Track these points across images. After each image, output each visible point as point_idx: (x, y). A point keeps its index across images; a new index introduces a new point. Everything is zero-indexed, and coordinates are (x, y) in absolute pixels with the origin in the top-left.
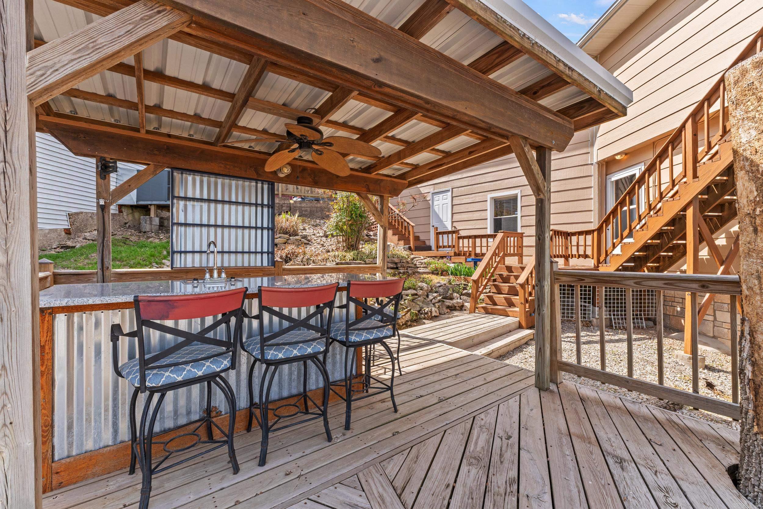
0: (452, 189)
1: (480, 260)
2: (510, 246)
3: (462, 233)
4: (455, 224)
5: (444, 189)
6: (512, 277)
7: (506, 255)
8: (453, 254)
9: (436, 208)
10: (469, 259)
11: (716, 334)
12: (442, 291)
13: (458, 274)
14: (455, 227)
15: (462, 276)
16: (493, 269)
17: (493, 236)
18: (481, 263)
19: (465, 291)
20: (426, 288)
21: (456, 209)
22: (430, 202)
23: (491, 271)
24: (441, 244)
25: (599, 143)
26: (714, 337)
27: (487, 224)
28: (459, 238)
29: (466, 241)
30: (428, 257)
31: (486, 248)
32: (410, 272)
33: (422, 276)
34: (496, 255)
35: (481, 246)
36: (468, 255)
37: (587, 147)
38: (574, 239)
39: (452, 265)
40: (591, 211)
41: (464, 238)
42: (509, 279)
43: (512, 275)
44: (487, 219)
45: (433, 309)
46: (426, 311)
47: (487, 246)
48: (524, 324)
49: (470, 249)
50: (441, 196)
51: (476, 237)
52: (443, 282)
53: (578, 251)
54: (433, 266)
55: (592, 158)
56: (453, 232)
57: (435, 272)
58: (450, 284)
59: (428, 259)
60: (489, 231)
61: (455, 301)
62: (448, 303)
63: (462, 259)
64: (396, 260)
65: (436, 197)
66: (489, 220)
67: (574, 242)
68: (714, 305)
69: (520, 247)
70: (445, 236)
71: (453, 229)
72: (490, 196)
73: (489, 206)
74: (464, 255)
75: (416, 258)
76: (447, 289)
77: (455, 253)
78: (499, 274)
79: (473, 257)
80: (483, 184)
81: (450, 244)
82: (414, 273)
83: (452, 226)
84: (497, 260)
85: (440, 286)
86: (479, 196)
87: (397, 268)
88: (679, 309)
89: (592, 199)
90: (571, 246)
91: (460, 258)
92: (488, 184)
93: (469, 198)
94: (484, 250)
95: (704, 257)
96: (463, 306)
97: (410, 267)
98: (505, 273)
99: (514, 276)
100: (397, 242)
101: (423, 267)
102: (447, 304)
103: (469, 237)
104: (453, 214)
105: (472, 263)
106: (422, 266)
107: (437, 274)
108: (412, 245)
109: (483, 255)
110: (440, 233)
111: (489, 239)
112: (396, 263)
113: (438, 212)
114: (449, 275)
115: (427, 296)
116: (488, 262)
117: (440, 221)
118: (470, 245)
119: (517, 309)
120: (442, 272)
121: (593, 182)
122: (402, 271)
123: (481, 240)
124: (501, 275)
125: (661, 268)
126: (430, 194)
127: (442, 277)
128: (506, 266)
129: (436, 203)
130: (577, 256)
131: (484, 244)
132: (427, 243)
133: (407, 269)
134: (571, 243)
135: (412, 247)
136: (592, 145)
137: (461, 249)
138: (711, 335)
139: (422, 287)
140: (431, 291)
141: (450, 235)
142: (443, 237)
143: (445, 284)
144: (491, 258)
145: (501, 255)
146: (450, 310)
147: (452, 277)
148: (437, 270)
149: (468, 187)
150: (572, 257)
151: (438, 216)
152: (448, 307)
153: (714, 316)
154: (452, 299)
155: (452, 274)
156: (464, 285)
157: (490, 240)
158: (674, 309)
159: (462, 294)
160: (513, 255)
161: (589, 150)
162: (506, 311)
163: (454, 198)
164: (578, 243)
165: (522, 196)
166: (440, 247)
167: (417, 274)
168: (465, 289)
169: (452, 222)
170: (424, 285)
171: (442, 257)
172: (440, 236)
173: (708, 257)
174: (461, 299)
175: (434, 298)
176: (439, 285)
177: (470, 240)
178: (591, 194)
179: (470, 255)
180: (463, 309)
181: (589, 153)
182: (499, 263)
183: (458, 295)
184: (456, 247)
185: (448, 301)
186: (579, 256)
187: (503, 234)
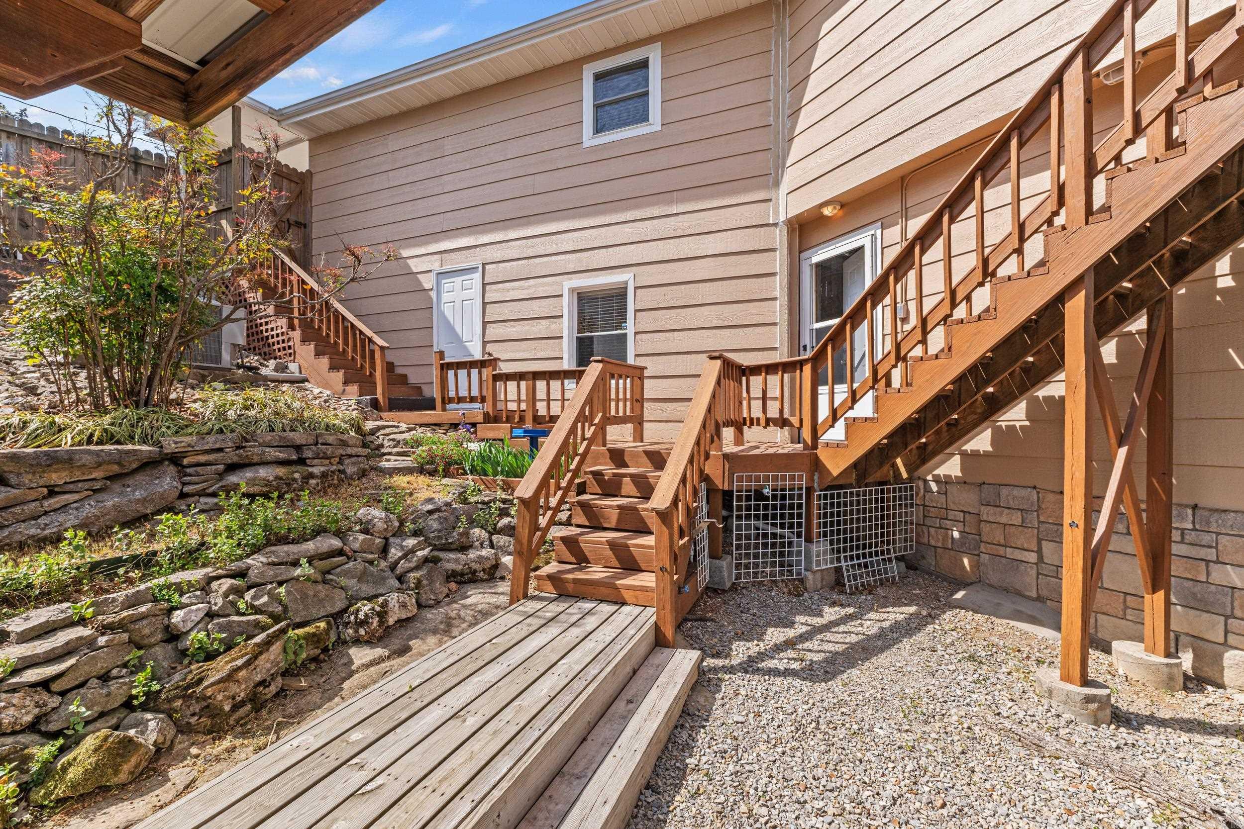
0: (484, 265)
1: (546, 433)
2: (618, 400)
3: (505, 368)
4: (490, 348)
5: (464, 266)
6: (627, 480)
7: (608, 420)
8: (480, 419)
9: (447, 310)
10: (518, 432)
11: (1044, 593)
12: (435, 525)
13: (490, 470)
14: (490, 355)
15: (500, 477)
16: (577, 459)
17: (577, 375)
18: (548, 440)
19: (506, 521)
20: (380, 525)
21: (494, 312)
22: (433, 294)
23: (573, 466)
24: (452, 394)
25: (789, 179)
26: (1039, 599)
27: (561, 349)
28: (496, 378)
29: (512, 385)
30: (421, 425)
31: (559, 403)
32: (351, 470)
33: (387, 481)
34: (585, 419)
35: (549, 400)
36: (517, 419)
37: (766, 187)
38: (756, 381)
39: (474, 447)
40: (775, 324)
41: (508, 377)
42: (619, 485)
43: (625, 475)
44: (561, 337)
45: (394, 599)
46: (361, 616)
47: (563, 400)
48: (669, 632)
49: (523, 406)
50: (458, 280)
51: (536, 375)
52: (442, 498)
53: (764, 411)
54: (422, 451)
55: (777, 213)
56: (481, 364)
57: (426, 469)
58: (465, 501)
59: (420, 430)
60: (568, 363)
61: (472, 554)
62: (453, 561)
63: (502, 430)
64: (299, 437)
65: (447, 284)
66: (566, 340)
67: (756, 392)
68: (1038, 528)
69: (637, 401)
70: (463, 373)
71: (486, 357)
72: (569, 284)
73: (567, 307)
74: (507, 421)
75: (384, 427)
76: (452, 519)
77: (486, 416)
78: (592, 473)
79: (529, 425)
80: (553, 258)
81: (475, 392)
82: (363, 474)
83: (484, 353)
84: (588, 434)
85: (430, 512)
86: (544, 285)
87: (302, 461)
88: (956, 534)
89: (775, 299)
90: (750, 399)
91: (499, 429)
92: (563, 257)
93: (522, 288)
94: (555, 409)
95: (1018, 424)
96: (496, 566)
97: (350, 456)
98: (608, 469)
99: (632, 476)
100: (340, 387)
101: (399, 454)
102: (450, 566)
103: (519, 377)
104: (485, 324)
105: (526, 441)
106: (395, 450)
107: (432, 473)
108: (379, 395)
109: (553, 419)
110: (449, 366)
111: (566, 382)
112: (298, 448)
113: (451, 320)
114: (465, 473)
115: (384, 551)
116: (565, 443)
117: (458, 340)
118: (523, 397)
119: (647, 580)
120: (448, 465)
121: (779, 262)
122: (316, 470)
123: (548, 384)
124: (597, 475)
125: (930, 448)
126: (433, 275)
127: (445, 481)
128: (609, 450)
129: (445, 297)
130: (763, 422)
131: (556, 394)
132: (427, 392)
133: (340, 462)
134: (748, 392)
135: (381, 400)
136: (777, 184)
137: (501, 406)
138: (1034, 594)
139: (369, 522)
140: (399, 533)
141: (474, 372)
142: (456, 375)
143: (448, 505)
144: (573, 431)
145: (596, 421)
146: (459, 583)
147: (470, 480)
148: (432, 461)
149: (520, 262)
150: (752, 424)
151: (450, 328)
152: (451, 576)
153: (1039, 551)
154: (464, 548)
155: (473, 470)
156: (504, 501)
157: (570, 384)
158: (947, 534)
159: (496, 531)
160: (623, 420)
161: (770, 194)
162: (616, 588)
163: (488, 288)
164: (764, 392)
165: (636, 288)
166: (451, 400)
167: (373, 475)
168: (504, 513)
169: (485, 343)
170: (377, 513)
171: (455, 426)
172: (451, 373)
173: (1027, 423)
174: (492, 546)
175: (405, 556)
176: (430, 507)
177: (523, 384)
178: (774, 289)
179: (522, 420)
180: (498, 574)
181: (769, 200)
182: (591, 441)
183: (485, 535)
184: (489, 399)
185: (452, 556)
186: (768, 421)
187: (600, 365)
